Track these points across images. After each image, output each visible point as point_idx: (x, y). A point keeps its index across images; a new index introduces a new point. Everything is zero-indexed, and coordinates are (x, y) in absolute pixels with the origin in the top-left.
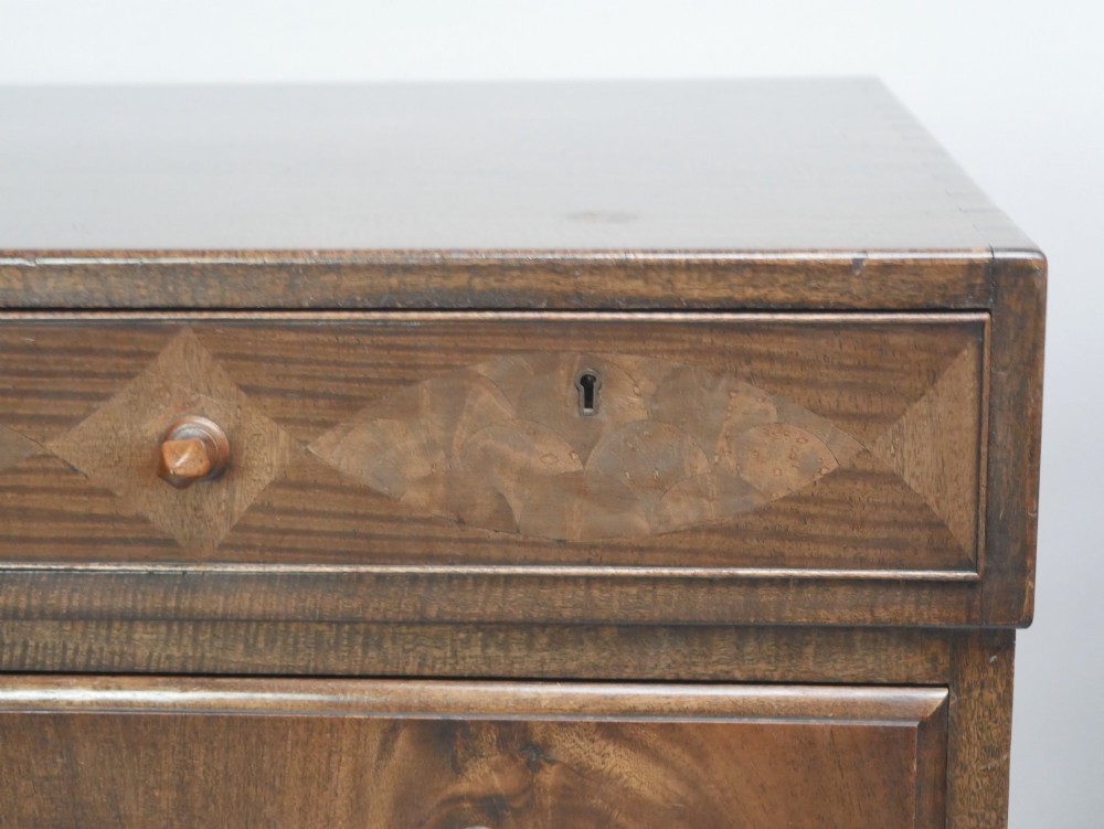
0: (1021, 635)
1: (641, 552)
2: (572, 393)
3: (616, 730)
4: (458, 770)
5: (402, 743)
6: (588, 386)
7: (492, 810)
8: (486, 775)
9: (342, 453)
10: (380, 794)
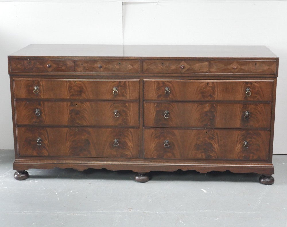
0: (277, 77)
1: (258, 73)
2: (255, 64)
3: (256, 82)
4: (247, 85)
5: (245, 83)
6: (256, 64)
7: (249, 87)
8: (249, 85)
9: (243, 67)
10: (243, 86)
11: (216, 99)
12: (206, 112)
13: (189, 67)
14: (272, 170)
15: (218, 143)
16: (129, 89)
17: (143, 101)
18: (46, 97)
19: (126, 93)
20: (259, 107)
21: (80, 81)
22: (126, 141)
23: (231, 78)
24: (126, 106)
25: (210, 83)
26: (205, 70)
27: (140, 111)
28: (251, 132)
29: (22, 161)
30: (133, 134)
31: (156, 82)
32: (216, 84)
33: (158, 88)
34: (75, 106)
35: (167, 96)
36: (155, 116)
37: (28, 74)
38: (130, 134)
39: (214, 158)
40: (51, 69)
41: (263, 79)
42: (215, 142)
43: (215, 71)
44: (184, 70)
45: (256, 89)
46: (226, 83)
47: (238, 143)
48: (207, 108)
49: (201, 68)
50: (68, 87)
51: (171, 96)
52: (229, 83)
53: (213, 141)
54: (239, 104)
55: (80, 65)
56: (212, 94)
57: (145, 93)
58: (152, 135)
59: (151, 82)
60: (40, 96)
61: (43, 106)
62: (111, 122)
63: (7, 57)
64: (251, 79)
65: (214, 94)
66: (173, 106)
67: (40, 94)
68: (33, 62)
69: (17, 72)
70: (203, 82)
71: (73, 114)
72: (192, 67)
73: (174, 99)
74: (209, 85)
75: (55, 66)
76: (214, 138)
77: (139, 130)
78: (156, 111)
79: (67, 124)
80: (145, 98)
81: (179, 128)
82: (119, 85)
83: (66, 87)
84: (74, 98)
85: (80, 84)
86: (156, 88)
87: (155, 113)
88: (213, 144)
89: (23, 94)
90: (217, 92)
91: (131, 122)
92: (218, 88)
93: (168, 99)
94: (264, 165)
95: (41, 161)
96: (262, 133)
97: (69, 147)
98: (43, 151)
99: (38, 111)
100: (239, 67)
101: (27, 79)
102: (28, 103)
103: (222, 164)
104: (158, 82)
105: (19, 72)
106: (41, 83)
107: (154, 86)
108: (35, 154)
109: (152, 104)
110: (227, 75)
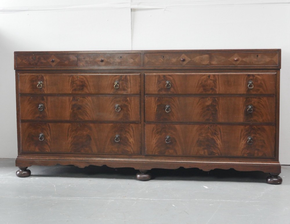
0: (280, 69)
1: (260, 65)
2: (256, 56)
3: (258, 75)
4: (249, 77)
5: (247, 76)
6: (257, 56)
7: (251, 80)
8: (251, 78)
9: (244, 60)
10: (245, 79)
11: (217, 93)
12: (208, 106)
13: (189, 59)
14: (278, 169)
15: (221, 138)
16: (130, 83)
17: (145, 94)
18: (49, 92)
19: (127, 87)
20: (262, 100)
21: (82, 76)
22: (127, 136)
23: (232, 71)
24: (127, 101)
25: (212, 76)
26: (206, 62)
27: (142, 106)
28: (255, 127)
29: (25, 158)
30: (134, 129)
31: (157, 75)
32: (217, 77)
33: (159, 82)
34: (77, 100)
35: (168, 89)
36: (157, 110)
37: (33, 69)
38: (131, 129)
39: (217, 155)
40: (54, 64)
41: (266, 71)
42: (218, 137)
43: (216, 63)
44: (185, 63)
45: (259, 82)
46: (227, 75)
47: (242, 139)
48: (209, 103)
49: (201, 60)
50: (70, 82)
51: (172, 89)
52: (231, 75)
53: (216, 136)
54: (241, 98)
55: (83, 59)
56: (213, 88)
57: (146, 87)
58: (153, 130)
59: (152, 76)
60: (44, 91)
61: (46, 101)
62: (111, 117)
63: (14, 53)
64: (253, 71)
65: (215, 87)
66: (174, 101)
67: (43, 88)
68: (37, 57)
69: (23, 67)
70: (204, 75)
71: (75, 109)
72: (193, 59)
73: (175, 93)
74: (211, 78)
75: (58, 60)
76: (217, 133)
77: (140, 125)
78: (157, 106)
79: (68, 119)
80: (146, 92)
81: (181, 123)
82: (120, 79)
83: (69, 81)
84: (77, 92)
85: (82, 79)
86: (156, 81)
87: (157, 107)
88: (216, 140)
89: (27, 89)
90: (219, 85)
91: (132, 116)
92: (220, 81)
93: (170, 93)
94: (270, 162)
95: (43, 157)
96: (266, 128)
97: (71, 143)
98: (45, 147)
99: (41, 106)
100: (241, 59)
101: (32, 74)
102: (32, 98)
103: (226, 161)
104: (159, 76)
105: (24, 67)
106: (45, 78)
107: (155, 80)
108: (37, 150)
109: (153, 99)
110: (228, 68)
